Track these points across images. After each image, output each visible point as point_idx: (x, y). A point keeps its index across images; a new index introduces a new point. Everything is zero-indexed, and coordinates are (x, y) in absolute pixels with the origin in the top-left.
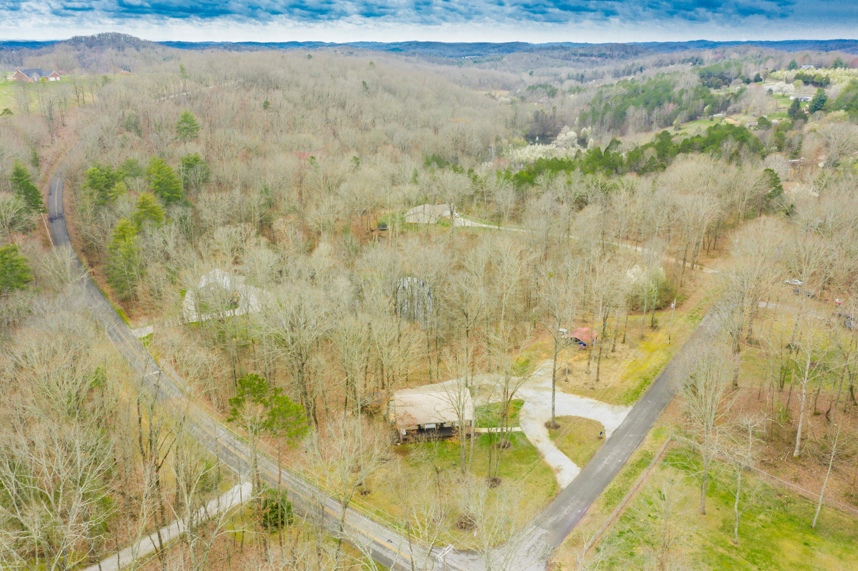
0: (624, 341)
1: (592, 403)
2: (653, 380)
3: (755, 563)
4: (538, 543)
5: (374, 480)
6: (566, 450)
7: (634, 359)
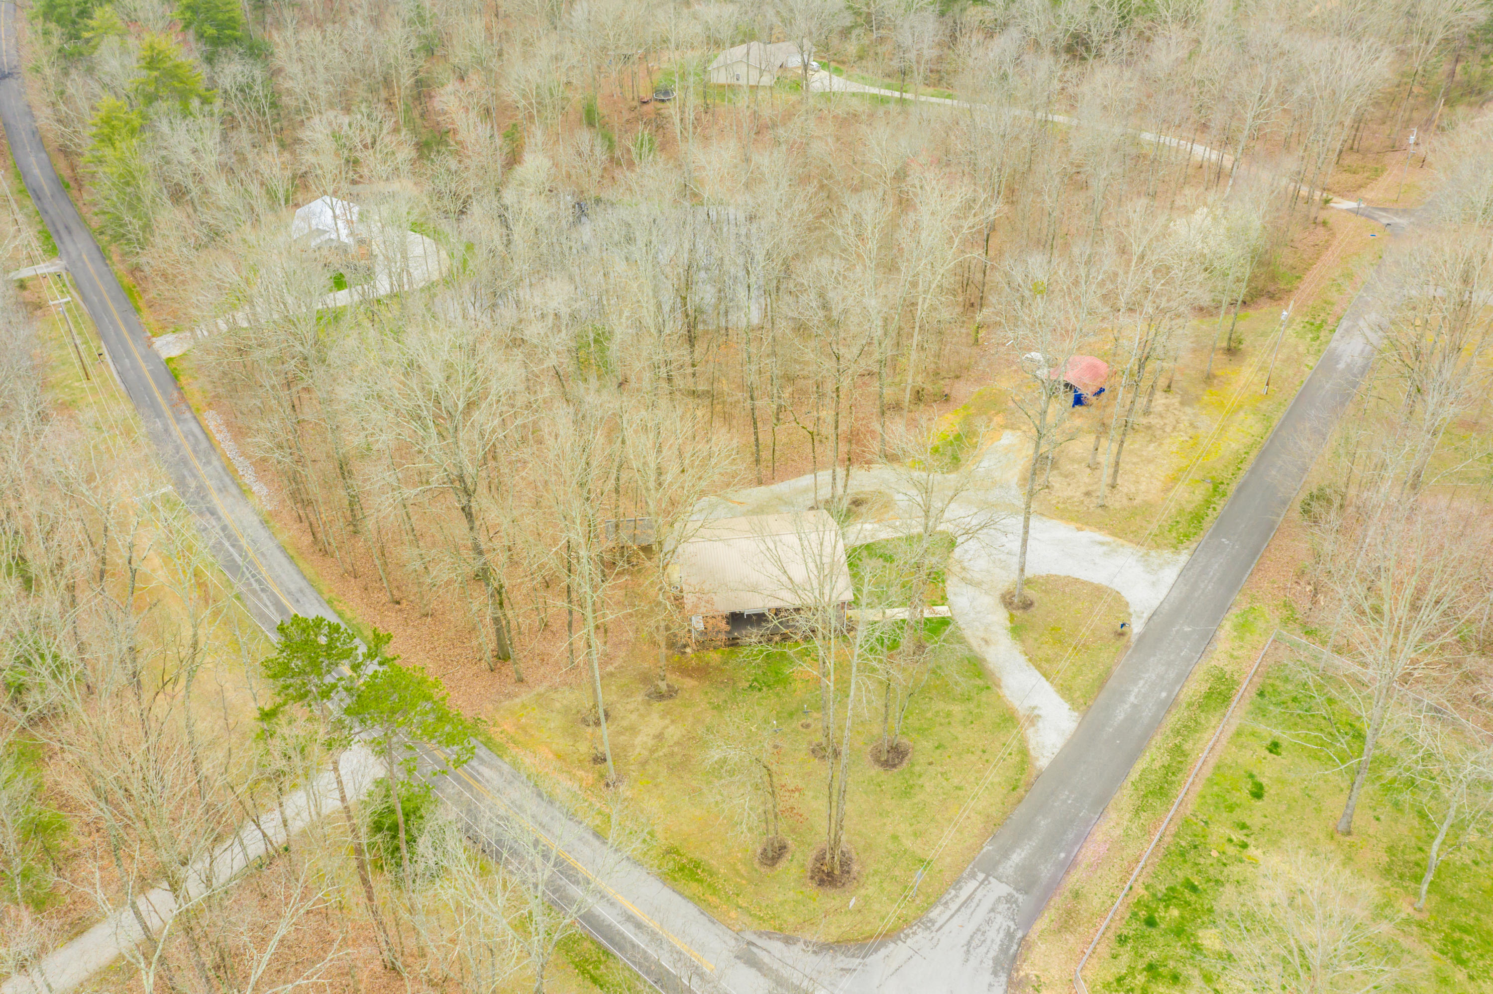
0: (1169, 387)
1: (1102, 544)
2: (1233, 487)
3: (1460, 961)
4: (989, 922)
5: (633, 746)
6: (1045, 665)
7: (1191, 432)
